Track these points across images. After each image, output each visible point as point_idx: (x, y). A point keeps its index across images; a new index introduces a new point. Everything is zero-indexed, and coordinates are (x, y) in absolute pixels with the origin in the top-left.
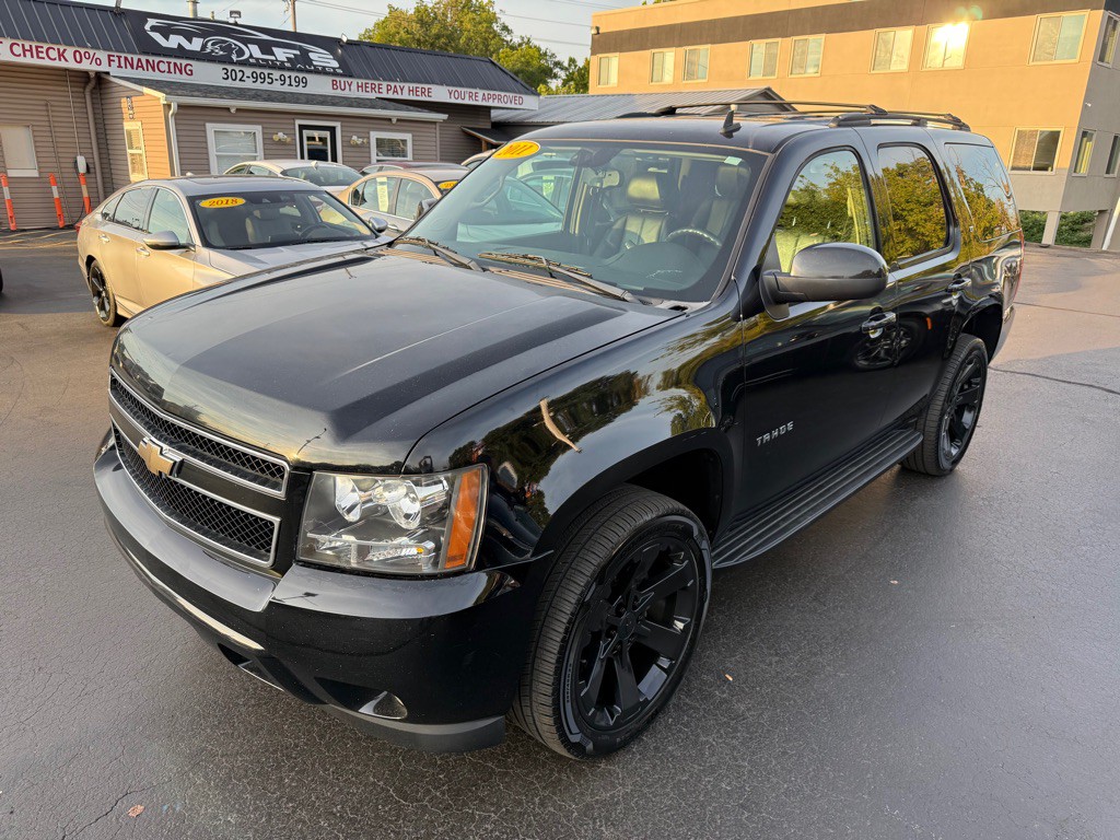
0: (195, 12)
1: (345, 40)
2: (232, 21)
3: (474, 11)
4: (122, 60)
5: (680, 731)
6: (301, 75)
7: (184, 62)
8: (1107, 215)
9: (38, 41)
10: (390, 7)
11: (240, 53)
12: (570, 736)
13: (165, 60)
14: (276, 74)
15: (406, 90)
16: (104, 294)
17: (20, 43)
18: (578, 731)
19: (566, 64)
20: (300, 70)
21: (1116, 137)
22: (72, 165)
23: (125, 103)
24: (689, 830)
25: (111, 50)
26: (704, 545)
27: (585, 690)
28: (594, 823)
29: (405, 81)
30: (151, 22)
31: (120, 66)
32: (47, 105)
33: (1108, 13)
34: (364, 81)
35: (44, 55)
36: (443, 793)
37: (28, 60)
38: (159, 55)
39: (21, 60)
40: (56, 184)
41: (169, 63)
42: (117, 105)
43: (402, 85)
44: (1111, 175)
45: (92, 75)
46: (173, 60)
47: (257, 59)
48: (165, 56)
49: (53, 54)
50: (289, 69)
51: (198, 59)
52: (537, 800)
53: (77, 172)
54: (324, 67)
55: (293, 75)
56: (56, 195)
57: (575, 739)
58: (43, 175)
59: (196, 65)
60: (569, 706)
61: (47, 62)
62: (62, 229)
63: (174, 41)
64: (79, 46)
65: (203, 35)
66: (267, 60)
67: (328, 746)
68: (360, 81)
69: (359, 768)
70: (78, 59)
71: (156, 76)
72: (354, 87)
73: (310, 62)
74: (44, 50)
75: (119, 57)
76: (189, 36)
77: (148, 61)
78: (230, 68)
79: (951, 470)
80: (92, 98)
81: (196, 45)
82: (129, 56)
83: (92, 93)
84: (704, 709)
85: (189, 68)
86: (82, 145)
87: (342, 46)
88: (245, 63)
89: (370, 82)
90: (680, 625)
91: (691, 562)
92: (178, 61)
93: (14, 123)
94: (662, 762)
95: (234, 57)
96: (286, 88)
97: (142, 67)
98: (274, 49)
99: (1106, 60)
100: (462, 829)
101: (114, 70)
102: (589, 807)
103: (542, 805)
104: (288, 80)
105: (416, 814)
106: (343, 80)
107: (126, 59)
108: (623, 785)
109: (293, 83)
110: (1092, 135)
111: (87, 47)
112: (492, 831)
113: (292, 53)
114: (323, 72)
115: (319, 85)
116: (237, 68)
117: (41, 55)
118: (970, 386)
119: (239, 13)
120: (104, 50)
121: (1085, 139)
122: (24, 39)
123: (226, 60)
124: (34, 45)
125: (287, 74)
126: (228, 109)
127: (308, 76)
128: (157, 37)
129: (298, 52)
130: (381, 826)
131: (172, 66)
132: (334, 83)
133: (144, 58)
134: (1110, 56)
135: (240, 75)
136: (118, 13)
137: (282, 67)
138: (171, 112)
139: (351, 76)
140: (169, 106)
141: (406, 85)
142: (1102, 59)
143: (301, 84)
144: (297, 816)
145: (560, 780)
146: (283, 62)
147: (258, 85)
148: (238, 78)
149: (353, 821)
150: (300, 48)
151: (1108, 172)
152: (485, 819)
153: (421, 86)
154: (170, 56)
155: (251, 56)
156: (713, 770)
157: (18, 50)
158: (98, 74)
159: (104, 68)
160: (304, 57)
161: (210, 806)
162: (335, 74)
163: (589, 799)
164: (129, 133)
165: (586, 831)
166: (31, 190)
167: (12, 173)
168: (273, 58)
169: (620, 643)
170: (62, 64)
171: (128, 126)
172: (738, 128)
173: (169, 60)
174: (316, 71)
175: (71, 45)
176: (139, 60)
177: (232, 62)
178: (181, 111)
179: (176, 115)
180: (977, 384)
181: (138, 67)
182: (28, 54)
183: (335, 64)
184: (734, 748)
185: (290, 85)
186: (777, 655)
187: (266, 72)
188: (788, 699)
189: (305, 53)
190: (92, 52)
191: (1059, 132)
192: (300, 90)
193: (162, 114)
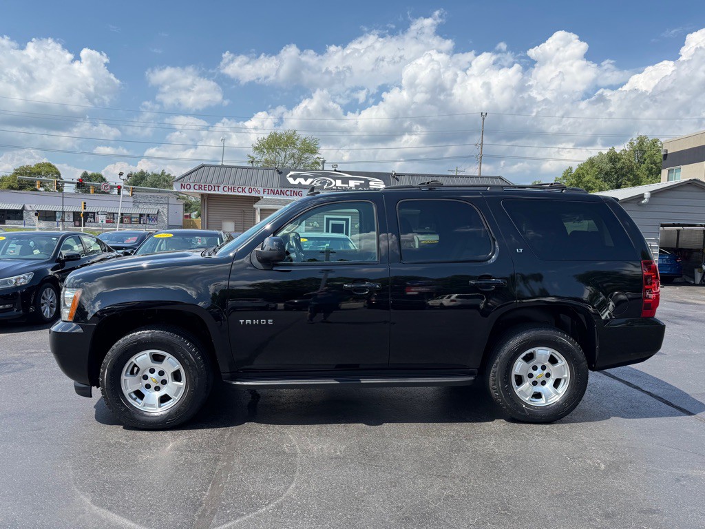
2: (333, 169)
7: (298, 190)
11: (330, 184)
17: (227, 186)
25: (266, 187)
30: (291, 173)
31: (268, 194)
32: (243, 212)
38: (287, 188)
39: (227, 193)
47: (338, 187)
49: (240, 190)
50: (353, 190)
51: (306, 188)
61: (237, 194)
63: (299, 181)
65: (315, 177)
66: (343, 187)
70: (250, 191)
71: (284, 197)
73: (368, 186)
76: (307, 178)
81: (309, 181)
85: (300, 193)
88: (330, 189)
93: (228, 220)
95: (326, 187)
97: (278, 193)
98: (350, 181)
107: (271, 190)
113: (359, 182)
120: (263, 187)
124: (233, 186)
128: (291, 180)
129: (363, 182)
131: (293, 192)
146: (351, 187)
150: (366, 180)
155: (335, 186)
158: (255, 198)
159: (261, 195)
160: (366, 184)
168: (347, 186)
170: (241, 194)
173: (291, 189)
176: (277, 190)
177: (323, 189)
182: (230, 191)
189: (368, 182)
190: (257, 188)
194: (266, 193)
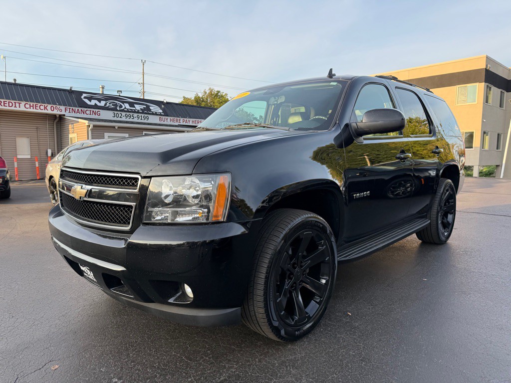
0: (103, 91)
1: (165, 102)
2: (118, 94)
3: (219, 98)
4: (71, 110)
5: (327, 333)
6: (146, 115)
7: (97, 110)
8: (500, 167)
9: (36, 102)
10: (184, 97)
11: (121, 106)
12: (273, 322)
13: (89, 109)
14: (135, 115)
15: (191, 122)
16: (55, 192)
17: (29, 103)
18: (276, 320)
19: (258, 118)
20: (146, 113)
21: (498, 134)
22: (45, 153)
23: (70, 126)
24: (335, 369)
25: (66, 106)
26: (333, 239)
27: (279, 299)
28: (287, 368)
29: (191, 118)
30: (84, 95)
31: (70, 112)
32: (37, 129)
33: (487, 84)
34: (173, 118)
35: (38, 108)
36: (209, 358)
37: (32, 110)
38: (86, 108)
39: (29, 110)
40: (37, 161)
41: (90, 111)
42: (67, 128)
43: (189, 119)
44: (499, 150)
45: (58, 116)
46: (92, 110)
47: (128, 109)
48: (89, 108)
49: (42, 107)
50: (141, 113)
51: (103, 109)
52: (257, 360)
53: (47, 156)
54: (156, 112)
55: (143, 115)
56: (37, 165)
57: (276, 324)
58: (32, 157)
59: (102, 112)
60: (272, 303)
61: (39, 111)
62: (39, 180)
63: (93, 102)
64: (53, 104)
65: (106, 100)
66: (132, 110)
67: (152, 342)
68: (171, 118)
69: (167, 349)
70: (52, 109)
71: (85, 116)
72: (169, 120)
73: (150, 110)
74: (38, 106)
75: (70, 109)
76: (99, 100)
77: (81, 110)
78: (116, 112)
79: (446, 241)
80: (57, 126)
81: (103, 103)
82: (74, 108)
83: (57, 123)
84: (338, 325)
85: (98, 113)
86: (51, 145)
87: (164, 104)
88: (123, 111)
89: (176, 118)
90: (324, 281)
91: (327, 247)
92: (94, 110)
93: (22, 136)
94: (319, 344)
95: (118, 108)
96: (139, 121)
97: (79, 112)
98: (135, 105)
99: (489, 102)
100: (219, 371)
101: (67, 114)
102: (284, 362)
103: (260, 361)
104: (140, 117)
105: (196, 366)
106: (164, 117)
107: (72, 109)
108: (300, 354)
109: (143, 118)
110: (488, 133)
111: (56, 104)
112: (234, 372)
113: (142, 107)
114: (156, 114)
115: (153, 119)
116: (119, 113)
117: (37, 108)
118: (449, 204)
119: (121, 91)
120: (64, 106)
121: (485, 135)
122: (31, 101)
123: (115, 109)
124: (34, 104)
125: (140, 115)
126: (114, 127)
127: (149, 116)
128: (87, 101)
129: (145, 107)
130: (178, 371)
131: (92, 112)
132: (160, 118)
133: (80, 109)
134: (490, 101)
135: (120, 115)
136: (70, 92)
137: (138, 112)
138: (90, 128)
139: (167, 116)
140: (89, 126)
141: (191, 120)
142: (487, 102)
143: (146, 119)
144: (136, 368)
145: (268, 352)
146: (138, 110)
147: (128, 120)
148: (120, 116)
149: (164, 369)
150: (146, 105)
151: (497, 149)
152: (230, 368)
153: (197, 120)
154: (91, 108)
155: (125, 108)
156: (345, 347)
157: (27, 106)
158: (60, 116)
159: (63, 113)
160: (148, 108)
161: (92, 365)
162: (161, 115)
163: (283, 359)
164: (71, 139)
165: (283, 371)
166: (26, 164)
167: (19, 157)
168: (134, 109)
169: (295, 283)
170: (46, 111)
171: (71, 136)
172: (334, 75)
173: (90, 109)
174: (153, 114)
175: (50, 104)
176: (78, 110)
177: (117, 110)
178: (95, 128)
179: (92, 130)
180: (452, 202)
181: (77, 112)
182: (32, 107)
183: (161, 111)
184: (355, 339)
185: (141, 119)
186: (372, 305)
187: (131, 114)
188: (380, 321)
189: (148, 107)
190: (58, 107)
191: (473, 132)
192: (146, 121)
193: (86, 129)
194: (68, 111)
